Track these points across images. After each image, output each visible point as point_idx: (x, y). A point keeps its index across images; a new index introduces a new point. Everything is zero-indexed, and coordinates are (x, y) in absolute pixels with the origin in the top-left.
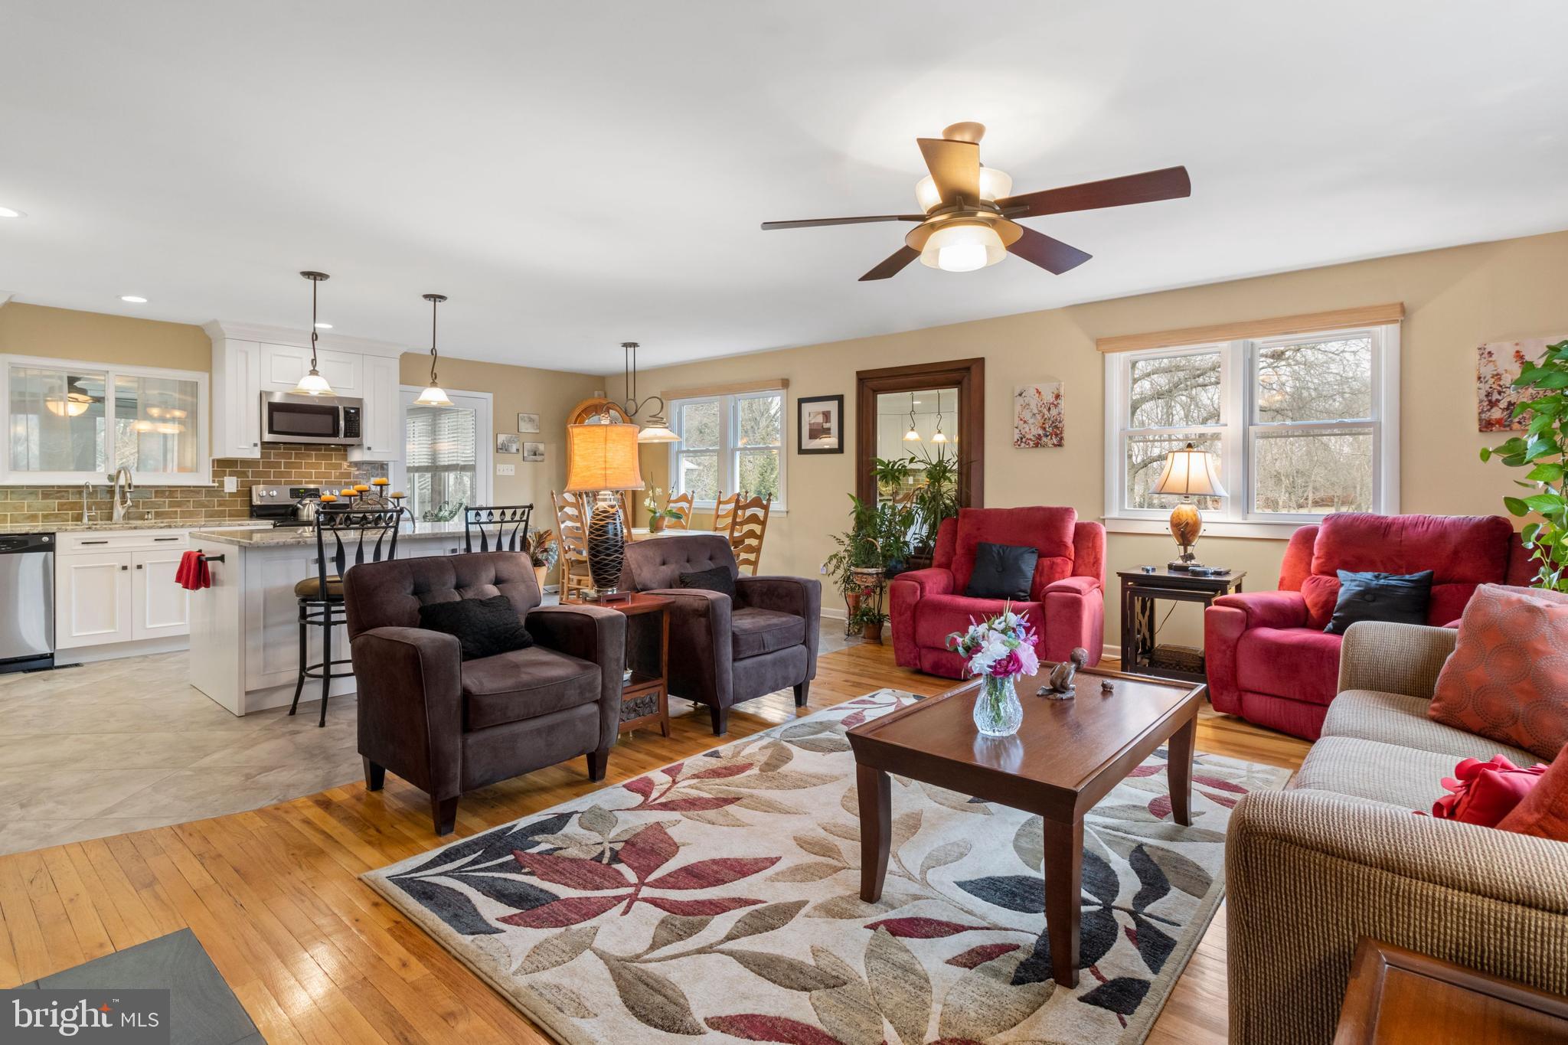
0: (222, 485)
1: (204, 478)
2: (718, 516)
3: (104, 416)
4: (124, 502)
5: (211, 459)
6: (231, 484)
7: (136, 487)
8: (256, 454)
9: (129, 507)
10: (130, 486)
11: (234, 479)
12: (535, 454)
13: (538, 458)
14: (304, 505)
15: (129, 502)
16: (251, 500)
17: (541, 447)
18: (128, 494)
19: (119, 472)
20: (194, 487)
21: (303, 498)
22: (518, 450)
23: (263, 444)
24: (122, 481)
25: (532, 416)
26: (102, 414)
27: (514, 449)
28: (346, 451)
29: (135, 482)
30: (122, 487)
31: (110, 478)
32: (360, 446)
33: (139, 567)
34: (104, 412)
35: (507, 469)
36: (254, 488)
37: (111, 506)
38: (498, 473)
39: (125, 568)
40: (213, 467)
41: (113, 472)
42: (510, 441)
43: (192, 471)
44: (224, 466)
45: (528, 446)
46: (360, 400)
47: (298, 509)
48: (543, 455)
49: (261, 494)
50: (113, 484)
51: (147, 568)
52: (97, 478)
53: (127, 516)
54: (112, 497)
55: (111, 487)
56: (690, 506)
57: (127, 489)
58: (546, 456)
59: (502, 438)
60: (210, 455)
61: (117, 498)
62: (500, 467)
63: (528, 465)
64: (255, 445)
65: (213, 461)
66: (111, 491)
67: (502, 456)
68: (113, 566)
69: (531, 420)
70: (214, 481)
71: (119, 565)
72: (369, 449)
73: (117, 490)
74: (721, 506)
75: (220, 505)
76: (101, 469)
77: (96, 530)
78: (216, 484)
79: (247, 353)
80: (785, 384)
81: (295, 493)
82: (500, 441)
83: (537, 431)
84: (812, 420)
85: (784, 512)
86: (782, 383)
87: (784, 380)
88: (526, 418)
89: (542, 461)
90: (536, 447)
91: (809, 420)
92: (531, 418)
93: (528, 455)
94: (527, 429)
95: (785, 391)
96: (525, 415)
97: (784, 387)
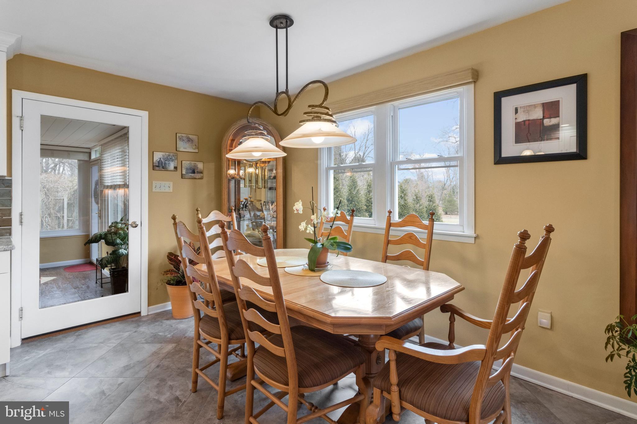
2: (388, 242)
12: (194, 172)
13: (197, 176)
17: (200, 166)
22: (176, 168)
25: (190, 136)
27: (172, 166)
35: (164, 186)
38: (154, 190)
42: (168, 159)
45: (186, 164)
48: (201, 173)
56: (350, 227)
58: (204, 174)
59: (158, 156)
62: (156, 183)
63: (187, 183)
67: (158, 173)
69: (189, 140)
80: (475, 75)
83: (197, 151)
84: (522, 117)
85: (469, 237)
86: (470, 75)
87: (470, 71)
88: (184, 138)
89: (202, 178)
90: (195, 166)
91: (516, 119)
92: (190, 138)
93: (187, 173)
94: (185, 148)
95: (472, 86)
96: (183, 135)
97: (471, 80)
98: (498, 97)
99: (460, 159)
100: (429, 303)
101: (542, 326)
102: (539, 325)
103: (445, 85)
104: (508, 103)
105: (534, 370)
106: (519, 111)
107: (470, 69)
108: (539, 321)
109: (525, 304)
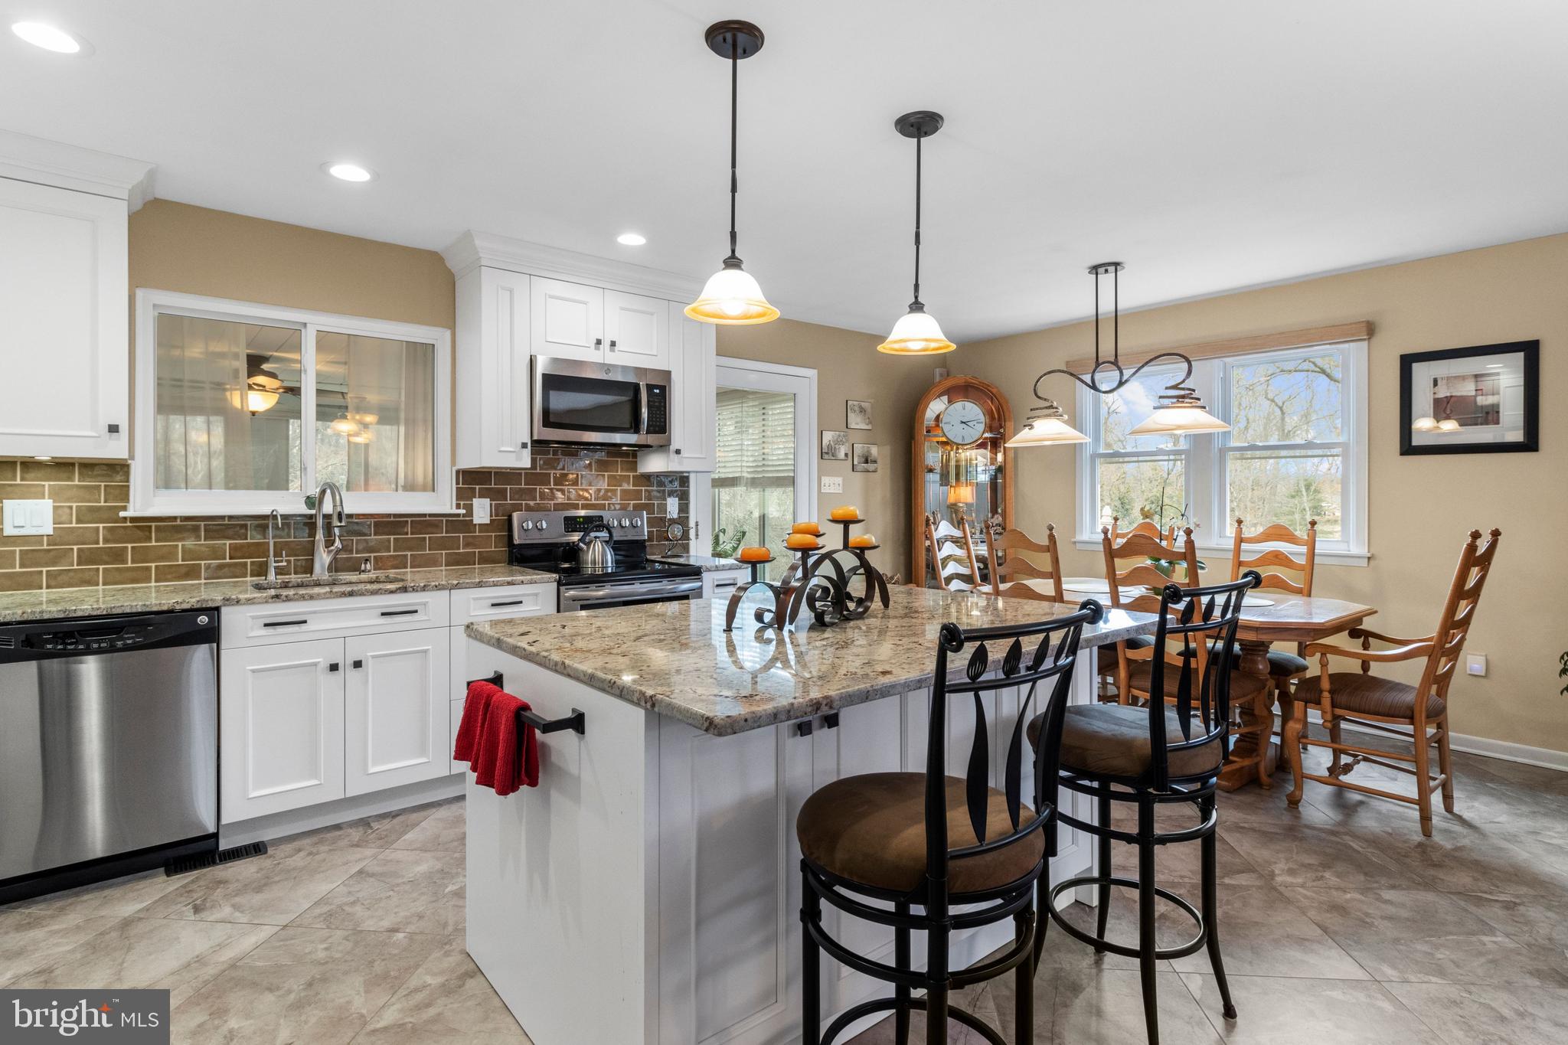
0: (470, 509)
1: (442, 502)
2: (1239, 564)
3: (300, 418)
4: (329, 543)
5: (454, 469)
6: (482, 511)
7: (350, 516)
8: (524, 460)
9: (338, 551)
10: (340, 515)
11: (487, 501)
12: (866, 462)
13: (871, 467)
14: (588, 544)
15: (338, 544)
16: (510, 537)
17: (874, 451)
18: (337, 531)
19: (323, 492)
20: (430, 515)
21: (587, 532)
22: (846, 455)
23: (535, 443)
24: (328, 507)
25: (863, 404)
26: (297, 414)
27: (842, 453)
28: (635, 456)
29: (347, 510)
30: (327, 517)
31: (310, 502)
32: (664, 447)
33: (358, 664)
34: (300, 412)
35: (833, 484)
36: (515, 516)
37: (310, 550)
38: (822, 491)
39: (334, 668)
40: (458, 483)
41: (314, 491)
42: (837, 442)
43: (424, 489)
44: (473, 481)
45: (858, 448)
46: (667, 374)
47: (581, 549)
48: (875, 462)
49: (528, 527)
50: (313, 512)
51: (369, 665)
52: (288, 503)
53: (335, 567)
54: (312, 534)
55: (311, 516)
57: (336, 522)
58: (879, 465)
59: (827, 438)
60: (453, 463)
61: (320, 535)
62: (825, 480)
63: (858, 477)
64: (524, 446)
65: (458, 472)
66: (309, 522)
67: (828, 464)
68: (315, 664)
69: (862, 410)
70: (458, 506)
71: (324, 662)
72: (678, 452)
73: (320, 522)
74: (1244, 546)
75: (466, 545)
76: (294, 485)
77: (288, 599)
78: (462, 511)
79: (511, 291)
80: (1370, 330)
81: (572, 524)
82: (825, 442)
83: (869, 427)
84: (1443, 392)
85: (1359, 557)
86: (1365, 329)
87: (1364, 324)
88: (856, 408)
89: (875, 471)
90: (868, 451)
91: (1435, 393)
92: (862, 408)
93: (859, 463)
94: (857, 424)
95: (1365, 344)
96: (855, 403)
97: (1365, 337)
98: (1407, 362)
99: (1345, 446)
100: (1348, 618)
101: (1473, 673)
102: (1469, 672)
103: (1322, 341)
104: (1422, 373)
105: (1461, 735)
106: (1439, 382)
107: (1363, 322)
108: (1468, 665)
109: (1469, 607)
